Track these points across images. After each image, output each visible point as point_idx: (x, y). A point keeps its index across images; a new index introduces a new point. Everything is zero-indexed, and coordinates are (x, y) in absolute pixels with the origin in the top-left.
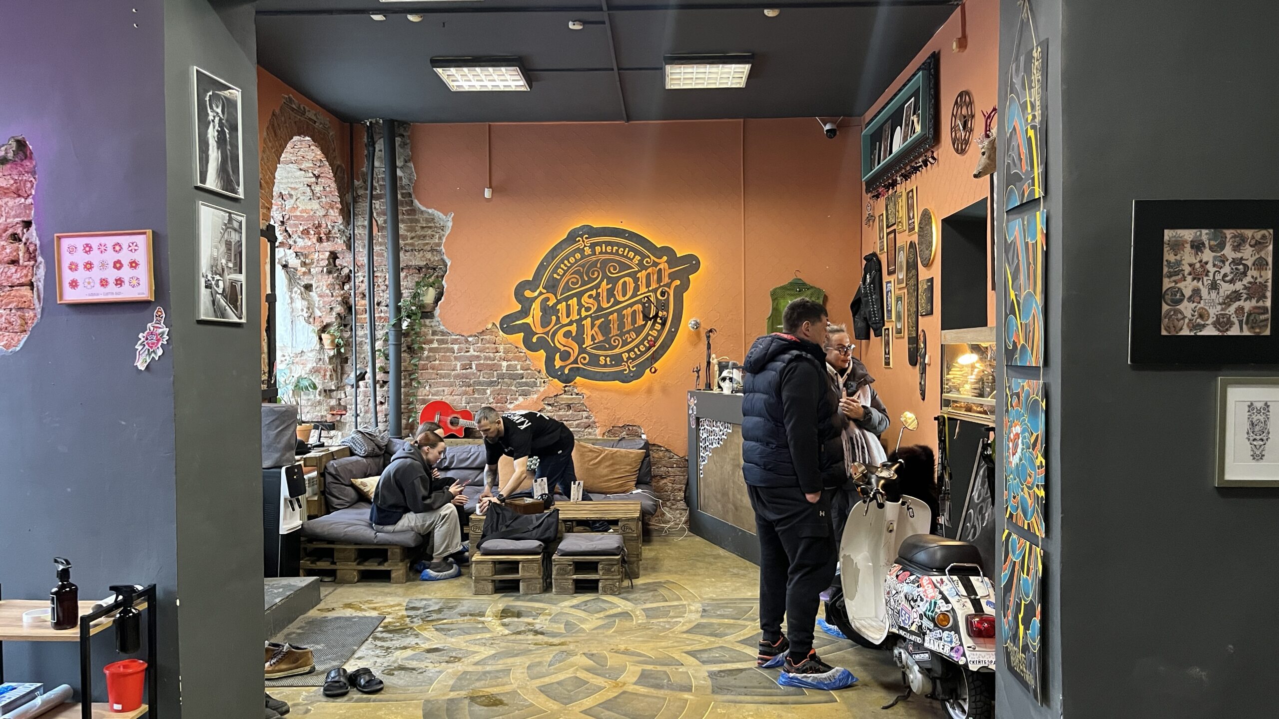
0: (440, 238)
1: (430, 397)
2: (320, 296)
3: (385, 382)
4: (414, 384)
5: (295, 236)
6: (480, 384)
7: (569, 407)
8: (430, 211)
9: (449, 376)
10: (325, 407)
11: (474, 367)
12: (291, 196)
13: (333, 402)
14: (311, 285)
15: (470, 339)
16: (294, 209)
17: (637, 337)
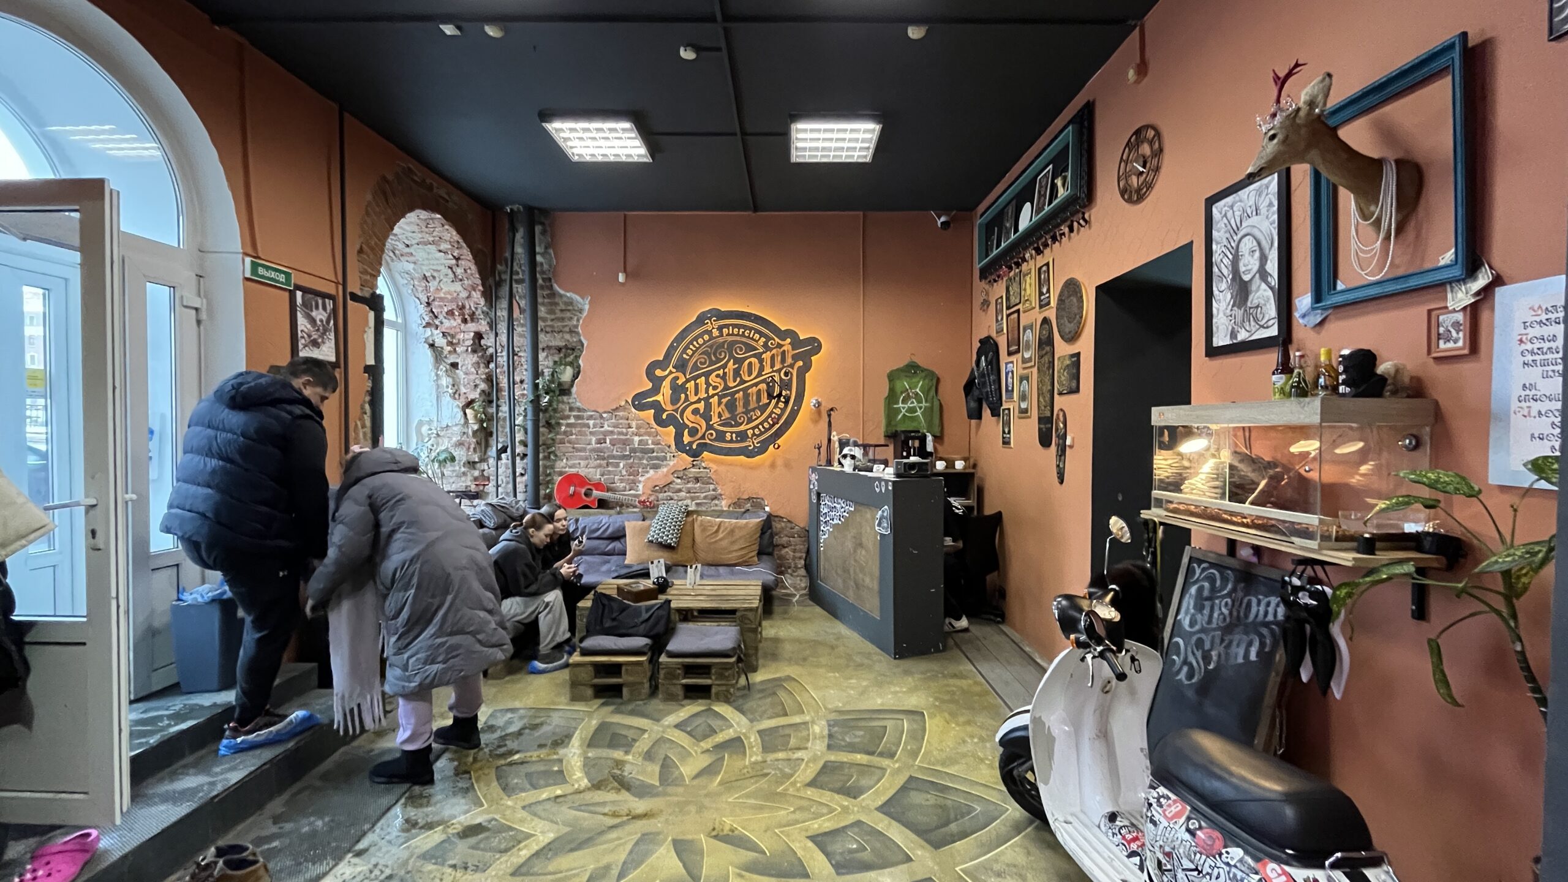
0: (578, 320)
1: (567, 469)
2: (466, 374)
3: (525, 455)
4: (552, 457)
5: (441, 317)
6: (614, 457)
7: (697, 480)
8: (568, 294)
9: (583, 450)
10: (469, 478)
11: (608, 441)
12: (434, 277)
13: (477, 473)
14: (457, 364)
15: (605, 415)
16: (438, 290)
17: (762, 414)
